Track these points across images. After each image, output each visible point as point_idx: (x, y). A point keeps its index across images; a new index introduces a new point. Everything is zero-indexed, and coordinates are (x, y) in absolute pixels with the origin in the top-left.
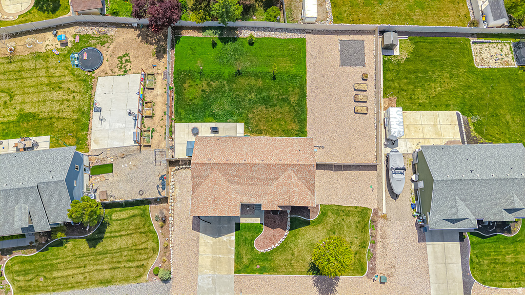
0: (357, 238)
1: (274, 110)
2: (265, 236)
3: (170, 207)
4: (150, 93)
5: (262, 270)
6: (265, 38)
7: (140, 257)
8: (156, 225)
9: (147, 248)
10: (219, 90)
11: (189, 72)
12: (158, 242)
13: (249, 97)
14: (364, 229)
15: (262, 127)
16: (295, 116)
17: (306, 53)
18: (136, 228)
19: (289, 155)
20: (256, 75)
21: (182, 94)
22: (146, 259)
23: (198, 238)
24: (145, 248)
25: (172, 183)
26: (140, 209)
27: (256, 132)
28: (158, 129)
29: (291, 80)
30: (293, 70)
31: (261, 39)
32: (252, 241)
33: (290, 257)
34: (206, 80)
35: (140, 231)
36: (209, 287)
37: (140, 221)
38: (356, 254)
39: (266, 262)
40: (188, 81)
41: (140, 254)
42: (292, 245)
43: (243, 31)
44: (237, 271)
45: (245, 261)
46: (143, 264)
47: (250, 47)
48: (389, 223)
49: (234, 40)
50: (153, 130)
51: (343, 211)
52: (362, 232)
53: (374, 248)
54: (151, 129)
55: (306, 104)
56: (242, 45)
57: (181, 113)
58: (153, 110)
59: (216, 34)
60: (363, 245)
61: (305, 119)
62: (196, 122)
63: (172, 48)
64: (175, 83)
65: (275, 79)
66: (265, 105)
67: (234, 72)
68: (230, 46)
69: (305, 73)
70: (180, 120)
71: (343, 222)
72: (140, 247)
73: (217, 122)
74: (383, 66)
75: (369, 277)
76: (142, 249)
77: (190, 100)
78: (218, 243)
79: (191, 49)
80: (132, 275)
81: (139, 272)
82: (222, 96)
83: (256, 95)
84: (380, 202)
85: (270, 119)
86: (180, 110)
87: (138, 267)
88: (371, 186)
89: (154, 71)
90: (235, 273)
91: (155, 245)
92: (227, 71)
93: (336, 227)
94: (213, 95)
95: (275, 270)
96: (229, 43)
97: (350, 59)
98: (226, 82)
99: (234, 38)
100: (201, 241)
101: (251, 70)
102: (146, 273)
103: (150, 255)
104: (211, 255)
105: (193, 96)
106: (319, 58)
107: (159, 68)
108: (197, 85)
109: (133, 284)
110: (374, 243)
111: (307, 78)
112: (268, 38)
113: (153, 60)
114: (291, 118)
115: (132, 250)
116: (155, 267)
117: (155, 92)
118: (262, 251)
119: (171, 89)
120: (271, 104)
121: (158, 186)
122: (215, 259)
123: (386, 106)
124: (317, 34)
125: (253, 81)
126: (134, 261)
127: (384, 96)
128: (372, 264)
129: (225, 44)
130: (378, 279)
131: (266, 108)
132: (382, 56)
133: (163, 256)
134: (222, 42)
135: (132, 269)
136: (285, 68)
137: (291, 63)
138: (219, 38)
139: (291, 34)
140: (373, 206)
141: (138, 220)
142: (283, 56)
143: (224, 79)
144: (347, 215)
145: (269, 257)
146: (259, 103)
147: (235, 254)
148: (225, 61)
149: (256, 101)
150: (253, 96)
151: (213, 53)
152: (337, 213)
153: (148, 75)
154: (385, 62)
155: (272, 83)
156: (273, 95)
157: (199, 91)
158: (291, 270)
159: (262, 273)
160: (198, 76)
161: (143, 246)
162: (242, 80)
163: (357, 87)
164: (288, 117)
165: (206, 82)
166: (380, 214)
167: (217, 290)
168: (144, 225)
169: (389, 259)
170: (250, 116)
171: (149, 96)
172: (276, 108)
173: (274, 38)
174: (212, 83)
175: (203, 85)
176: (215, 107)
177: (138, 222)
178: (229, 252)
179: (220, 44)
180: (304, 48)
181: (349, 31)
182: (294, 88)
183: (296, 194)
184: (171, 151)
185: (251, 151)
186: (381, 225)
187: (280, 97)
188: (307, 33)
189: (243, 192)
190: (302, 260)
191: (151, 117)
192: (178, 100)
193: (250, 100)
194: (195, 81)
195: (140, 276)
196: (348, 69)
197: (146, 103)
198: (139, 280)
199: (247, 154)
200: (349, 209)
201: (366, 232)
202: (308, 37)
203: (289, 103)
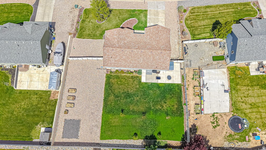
0: (86, 24)
1: (124, 90)
2: (132, 24)
3: (181, 39)
4: (197, 101)
5: (134, 11)
6: (126, 139)
7: (194, 17)
8: (187, 30)
9: (190, 20)
10: (156, 103)
11: (175, 115)
12: (185, 23)
13: (138, 98)
14: (82, 28)
15: (131, 80)
16: (112, 87)
17: (101, 129)
18: (197, 29)
19: (117, 54)
20: (134, 112)
21: (178, 101)
22: (191, 16)
23: (165, 25)
24: (191, 20)
25: (180, 51)
26: (196, 38)
27: (135, 77)
28: (190, 80)
29: (112, 110)
30: (110, 116)
31: (129, 139)
32: (139, 22)
33: (120, 16)
34: (164, 110)
35: (195, 28)
36: (159, 5)
37: (195, 32)
38: (88, 18)
39: (132, 14)
40: (175, 109)
41: (193, 18)
42: (119, 21)
43: (141, 145)
44: (146, 11)
45: (142, 15)
46: (192, 14)
47: (137, 132)
48: (69, 31)
49: (146, 138)
50: (193, 79)
51: (91, 36)
52: (83, 27)
53: (78, 19)
54: (194, 80)
55: (105, 94)
56: (141, 134)
57: (178, 89)
58: (194, 91)
59: (159, 142)
60: (83, 21)
61: (106, 84)
62: (169, 84)
63: (186, 133)
64: (183, 108)
65: (122, 110)
66: (128, 93)
67: (147, 114)
68: (149, 133)
69: (103, 115)
70: (178, 85)
71: (92, 31)
72: (194, 21)
73: (157, 83)
74: (53, 120)
75: (83, 8)
76: (193, 20)
77: (173, 97)
78: (156, 22)
79: (173, 131)
80: (196, 9)
81: (193, 11)
82: (154, 100)
83: (134, 99)
84: (71, 41)
85: (126, 85)
86: (179, 91)
87: (194, 13)
88: (74, 48)
89: (196, 116)
90: (147, 10)
91: (187, 22)
92: (150, 116)
93: (96, 29)
94: (159, 99)
95: (128, 11)
96: (150, 135)
97: (73, 125)
98: (152, 108)
99: (146, 139)
100: (164, 24)
101: (137, 116)
102: (190, 10)
103: (189, 18)
104: (159, 17)
105: (171, 99)
106: (93, 126)
107: (193, 118)
108: (169, 107)
109: (195, 6)
110: (78, 22)
111: (102, 112)
112: (125, 139)
113: (198, 124)
114: (114, 86)
115: (198, 20)
116: (185, 13)
117: (194, 102)
118: (134, 18)
119: (185, 104)
120: (125, 94)
121: (188, 49)
122: (157, 16)
123: (57, 94)
124: (92, 143)
125: (135, 108)
126: (196, 15)
127: (57, 100)
128: (80, 13)
129: (153, 135)
130: (79, 7)
131: (128, 91)
132: (53, 128)
133: (182, 17)
134: (154, 136)
135: (197, 12)
136: (115, 118)
137: (111, 121)
138: (156, 139)
139: (110, 143)
140: (75, 39)
141: (196, 33)
142: (115, 126)
143: (153, 110)
144: (89, 34)
145: (130, 16)
146: (132, 94)
147: (147, 17)
148: (152, 122)
149: (134, 95)
150: (136, 99)
151: (160, 128)
152: (94, 35)
153: (199, 113)
154: (52, 123)
155: (124, 107)
156: (124, 99)
157: (168, 103)
158: (120, 11)
159: (134, 10)
160: (169, 113)
161: (192, 21)
162: (142, 109)
163: (72, 105)
164: (116, 86)
165: (164, 108)
166: (72, 35)
167: (156, 4)
168: (193, 31)
169: (71, 15)
170: (138, 86)
171: (197, 100)
172: (123, 92)
173: (121, 139)
174: (160, 108)
175: (166, 106)
176: (158, 92)
177: (196, 32)
178: (150, 19)
179: (156, 134)
180: (102, 133)
181: (71, 145)
182: (111, 104)
183: (116, 34)
184: (182, 67)
185: (138, 58)
186: (73, 30)
187: (120, 98)
188: (99, 144)
189: (143, 38)
190: (115, 15)
191: (194, 86)
192: (180, 98)
193: (138, 96)
194: (171, 109)
195: (193, 9)
196: (76, 118)
197: (199, 95)
198: (193, 8)
199: (141, 56)
200: (88, 37)
201: (81, 27)
202: (98, 141)
203: (114, 94)
